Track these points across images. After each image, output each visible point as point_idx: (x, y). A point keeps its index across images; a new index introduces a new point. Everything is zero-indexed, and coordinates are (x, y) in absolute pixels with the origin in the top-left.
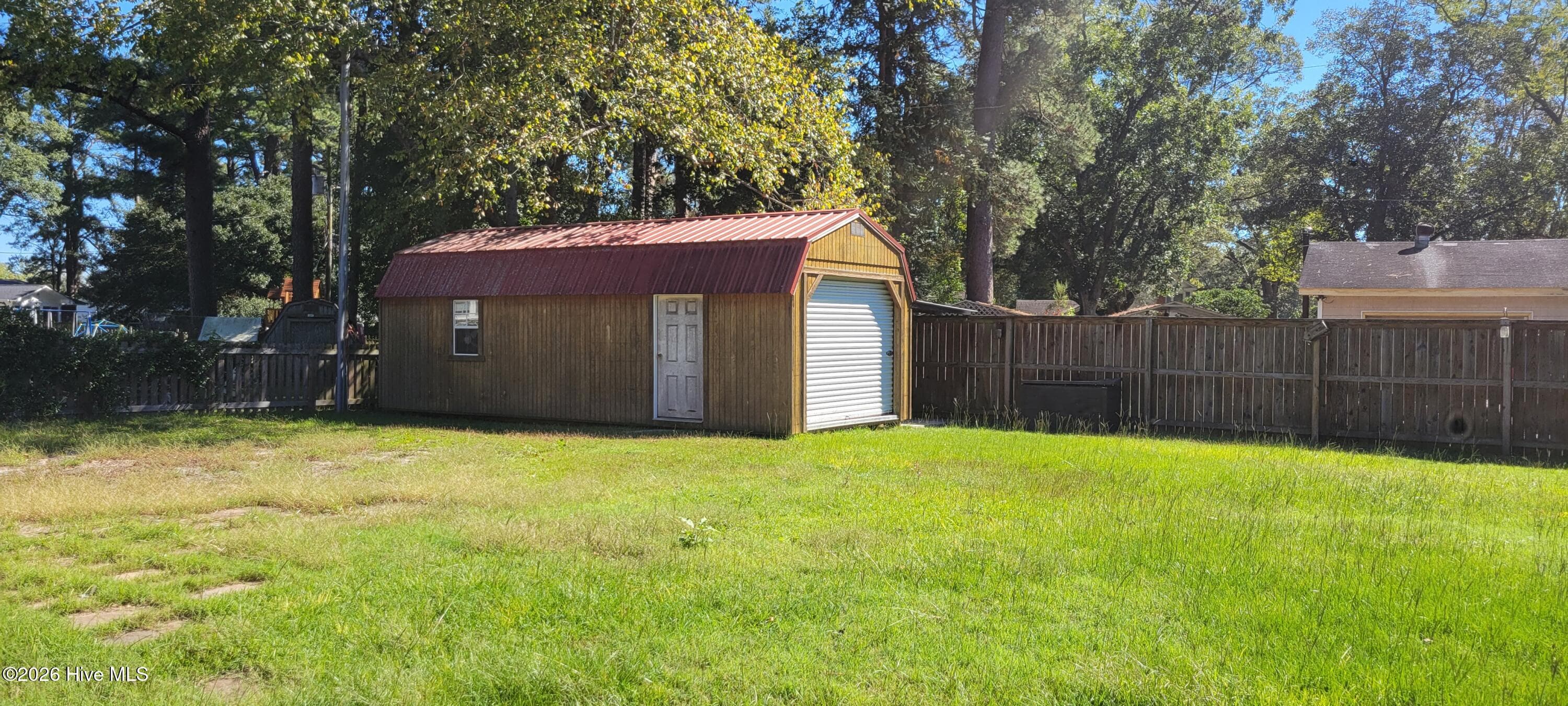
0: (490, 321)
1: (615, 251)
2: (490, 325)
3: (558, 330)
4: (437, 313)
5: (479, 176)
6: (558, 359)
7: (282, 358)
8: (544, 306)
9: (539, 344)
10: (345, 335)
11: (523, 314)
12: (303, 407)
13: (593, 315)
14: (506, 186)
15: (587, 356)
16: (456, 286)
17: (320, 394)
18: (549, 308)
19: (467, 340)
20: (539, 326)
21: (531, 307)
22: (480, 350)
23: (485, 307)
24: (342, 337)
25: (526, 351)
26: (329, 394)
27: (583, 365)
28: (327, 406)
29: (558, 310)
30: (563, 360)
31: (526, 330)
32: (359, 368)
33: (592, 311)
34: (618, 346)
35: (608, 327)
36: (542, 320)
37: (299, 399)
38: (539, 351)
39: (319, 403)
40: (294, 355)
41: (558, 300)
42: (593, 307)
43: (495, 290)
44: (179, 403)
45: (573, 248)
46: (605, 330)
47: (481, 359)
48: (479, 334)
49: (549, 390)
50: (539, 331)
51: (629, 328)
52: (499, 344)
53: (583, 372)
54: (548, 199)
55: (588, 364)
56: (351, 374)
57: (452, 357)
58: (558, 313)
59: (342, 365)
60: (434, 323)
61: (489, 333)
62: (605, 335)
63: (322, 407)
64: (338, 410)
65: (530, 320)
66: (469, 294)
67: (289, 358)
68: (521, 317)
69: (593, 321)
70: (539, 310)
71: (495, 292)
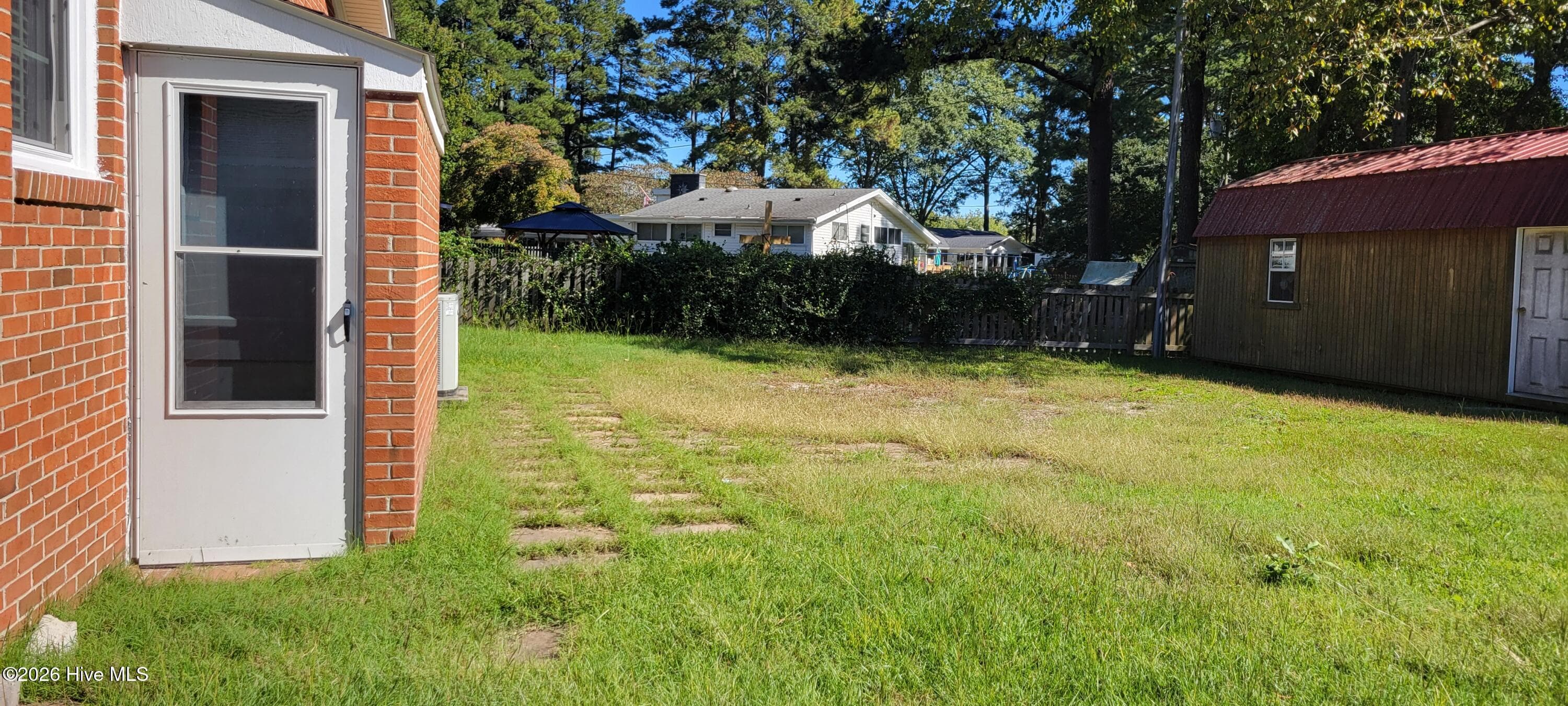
0: (1308, 263)
1: (1470, 173)
2: (1308, 266)
3: (1387, 274)
4: (1253, 254)
5: (1297, 90)
6: (1385, 310)
7: (1102, 299)
8: (1372, 244)
9: (1363, 291)
10: (1166, 277)
11: (1346, 254)
12: (1122, 351)
13: (1432, 256)
14: (1330, 100)
15: (1422, 307)
16: (1274, 224)
17: (1141, 338)
18: (1377, 247)
19: (1283, 285)
20: (1365, 268)
21: (1355, 247)
22: (1295, 296)
23: (1304, 246)
24: (1163, 279)
25: (1347, 301)
26: (1149, 338)
27: (1415, 318)
28: (1145, 352)
29: (1389, 250)
30: (1391, 312)
31: (1348, 274)
32: (1182, 312)
33: (1432, 249)
34: (1463, 295)
35: (1451, 271)
36: (1368, 262)
37: (1117, 342)
38: (1363, 300)
39: (1138, 347)
40: (1114, 297)
41: (1390, 237)
42: (1432, 244)
43: (1315, 227)
44: (1005, 338)
45: (1418, 171)
46: (1448, 274)
47: (1297, 308)
48: (1296, 278)
49: (1371, 348)
50: (1364, 275)
51: (1479, 272)
52: (1316, 289)
53: (1415, 328)
54: (1386, 109)
55: (1422, 318)
56: (1174, 320)
57: (1265, 303)
58: (1388, 253)
59: (1161, 309)
60: (1250, 265)
61: (1306, 277)
62: (1447, 281)
63: (1140, 351)
64: (1155, 355)
65: (1354, 262)
66: (1287, 232)
67: (1110, 300)
68: (1344, 258)
69: (1431, 263)
70: (1366, 249)
71: (1315, 229)
